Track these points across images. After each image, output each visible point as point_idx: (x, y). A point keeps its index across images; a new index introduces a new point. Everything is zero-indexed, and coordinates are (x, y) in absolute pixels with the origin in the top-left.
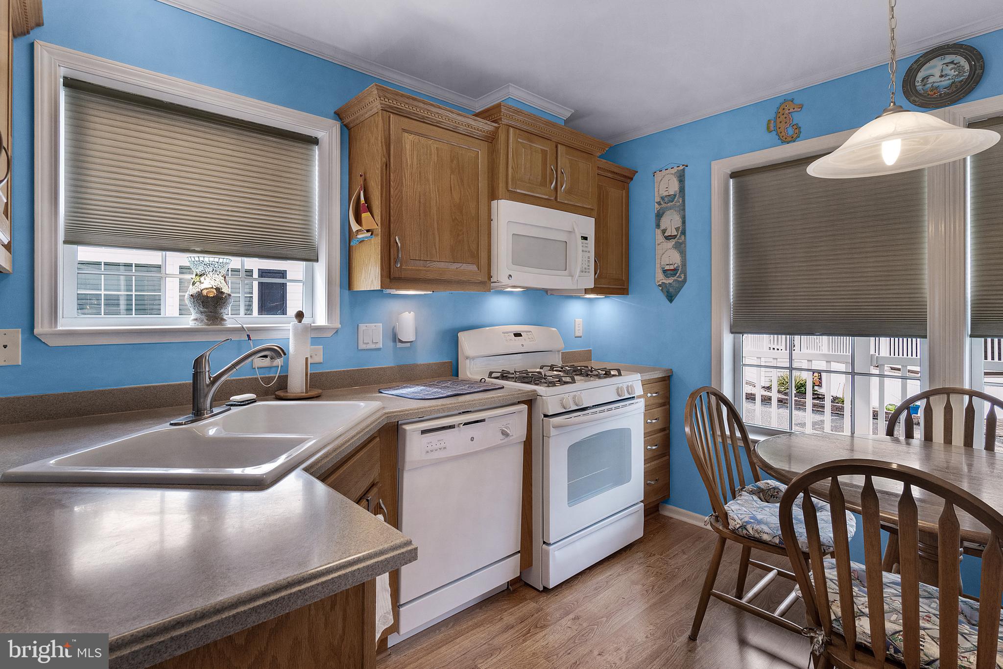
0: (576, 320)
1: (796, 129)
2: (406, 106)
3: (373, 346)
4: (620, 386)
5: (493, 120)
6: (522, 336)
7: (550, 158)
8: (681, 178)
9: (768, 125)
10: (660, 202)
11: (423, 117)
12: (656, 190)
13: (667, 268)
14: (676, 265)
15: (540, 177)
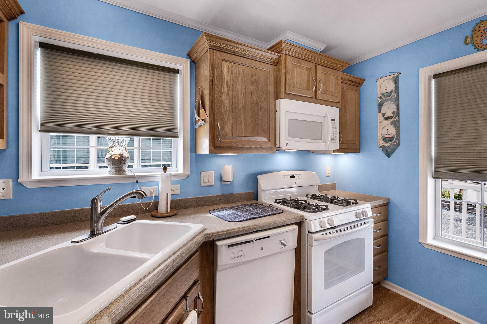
0: (327, 166)
2: (224, 45)
3: (209, 184)
4: (357, 211)
5: (277, 52)
6: (295, 177)
7: (313, 72)
8: (396, 81)
9: (465, 39)
10: (381, 96)
11: (235, 52)
12: (378, 89)
13: (386, 136)
14: (392, 135)
15: (306, 84)
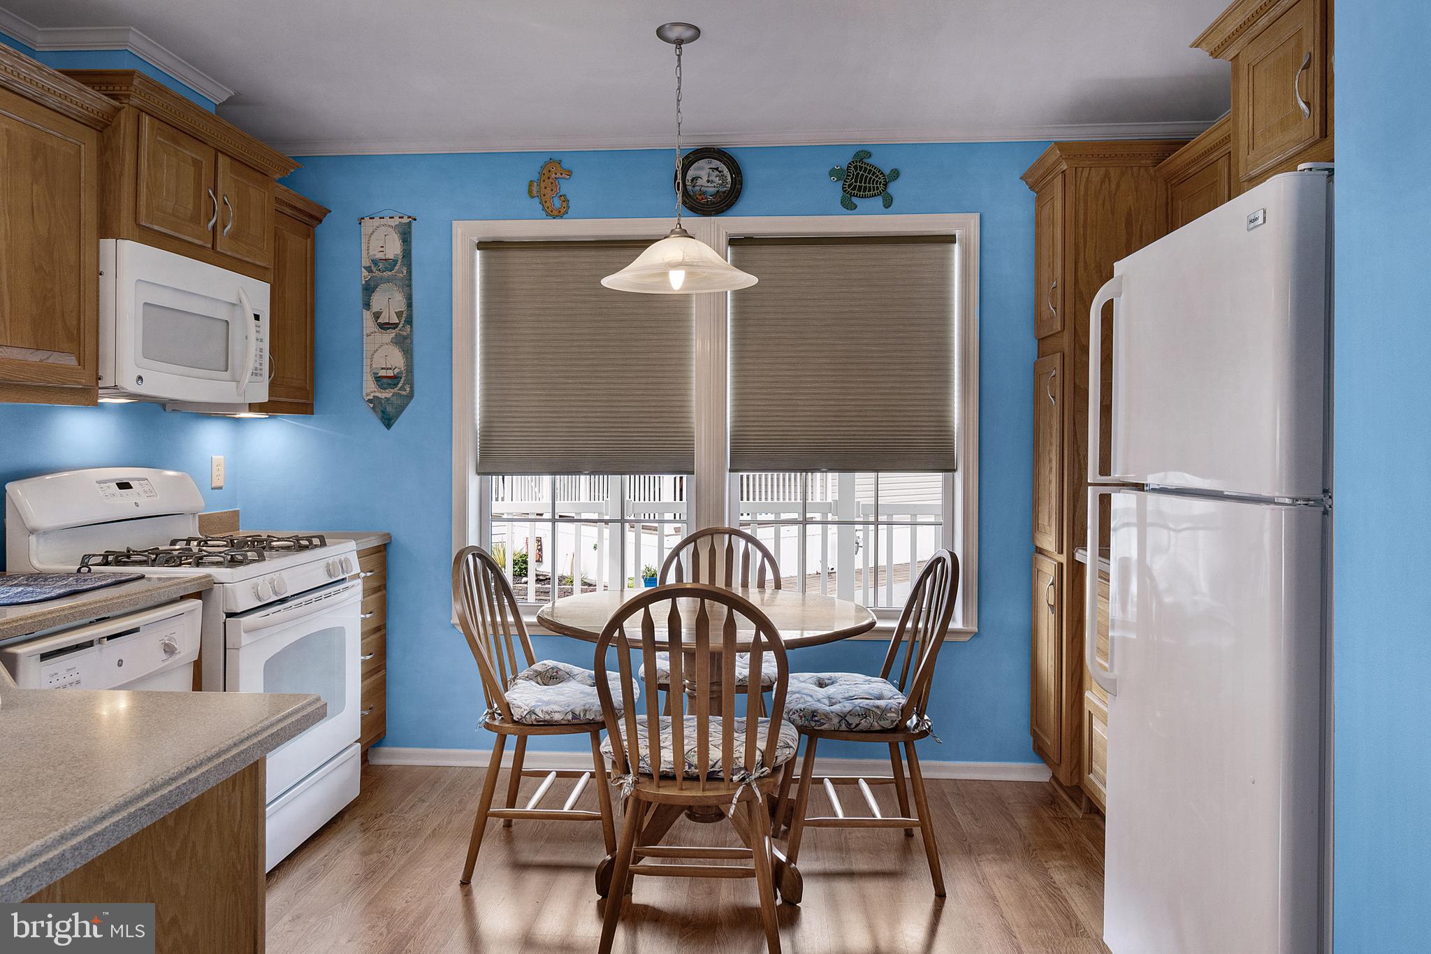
0: (214, 457)
1: (564, 201)
4: (330, 562)
5: (110, 93)
6: (132, 488)
7: (206, 171)
8: (406, 235)
9: (529, 187)
10: (370, 267)
12: (364, 247)
13: (382, 373)
14: (396, 371)
15: (190, 206)
